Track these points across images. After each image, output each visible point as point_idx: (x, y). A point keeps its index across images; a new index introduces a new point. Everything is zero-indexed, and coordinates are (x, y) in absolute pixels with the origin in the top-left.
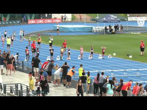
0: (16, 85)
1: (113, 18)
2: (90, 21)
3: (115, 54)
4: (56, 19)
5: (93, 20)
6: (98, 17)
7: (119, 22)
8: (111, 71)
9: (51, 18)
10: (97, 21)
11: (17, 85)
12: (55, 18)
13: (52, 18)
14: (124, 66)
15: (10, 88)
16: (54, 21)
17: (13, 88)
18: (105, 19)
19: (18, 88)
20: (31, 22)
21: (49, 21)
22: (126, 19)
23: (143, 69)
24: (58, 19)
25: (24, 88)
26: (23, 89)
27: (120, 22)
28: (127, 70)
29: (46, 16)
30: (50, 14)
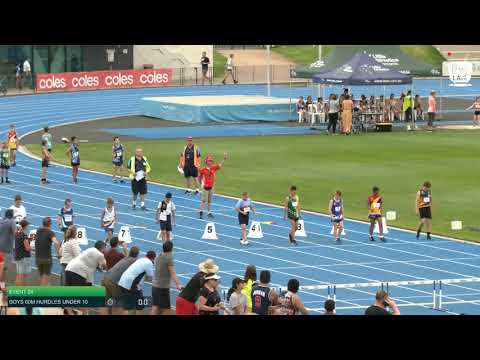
1: (381, 65)
2: (291, 80)
3: (392, 215)
4: (149, 71)
5: (301, 75)
6: (320, 64)
7: (407, 81)
8: (378, 284)
9: (132, 67)
10: (317, 80)
12: (147, 68)
13: (135, 66)
16: (144, 79)
18: (348, 69)
20: (49, 83)
21: (122, 79)
22: (437, 72)
24: (159, 71)
27: (410, 82)
28: (445, 281)
29: (111, 58)
30: (125, 51)
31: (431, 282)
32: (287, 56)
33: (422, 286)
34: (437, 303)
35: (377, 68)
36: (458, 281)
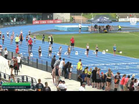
0: (22, 77)
1: (106, 19)
2: (86, 22)
3: (107, 50)
5: (88, 21)
6: (93, 19)
7: (111, 22)
8: (103, 64)
9: (53, 19)
10: (92, 22)
11: (24, 77)
14: (115, 60)
15: (17, 79)
17: (20, 80)
18: (98, 20)
19: (24, 80)
23: (131, 63)
25: (30, 80)
26: (28, 81)
28: (118, 64)
29: (48, 17)
30: (51, 16)
31: (115, 64)
32: (85, 17)
33: (113, 65)
34: (116, 69)
35: (105, 20)
36: (121, 64)
